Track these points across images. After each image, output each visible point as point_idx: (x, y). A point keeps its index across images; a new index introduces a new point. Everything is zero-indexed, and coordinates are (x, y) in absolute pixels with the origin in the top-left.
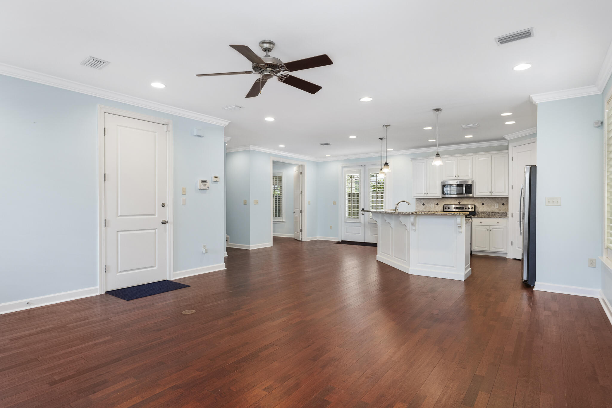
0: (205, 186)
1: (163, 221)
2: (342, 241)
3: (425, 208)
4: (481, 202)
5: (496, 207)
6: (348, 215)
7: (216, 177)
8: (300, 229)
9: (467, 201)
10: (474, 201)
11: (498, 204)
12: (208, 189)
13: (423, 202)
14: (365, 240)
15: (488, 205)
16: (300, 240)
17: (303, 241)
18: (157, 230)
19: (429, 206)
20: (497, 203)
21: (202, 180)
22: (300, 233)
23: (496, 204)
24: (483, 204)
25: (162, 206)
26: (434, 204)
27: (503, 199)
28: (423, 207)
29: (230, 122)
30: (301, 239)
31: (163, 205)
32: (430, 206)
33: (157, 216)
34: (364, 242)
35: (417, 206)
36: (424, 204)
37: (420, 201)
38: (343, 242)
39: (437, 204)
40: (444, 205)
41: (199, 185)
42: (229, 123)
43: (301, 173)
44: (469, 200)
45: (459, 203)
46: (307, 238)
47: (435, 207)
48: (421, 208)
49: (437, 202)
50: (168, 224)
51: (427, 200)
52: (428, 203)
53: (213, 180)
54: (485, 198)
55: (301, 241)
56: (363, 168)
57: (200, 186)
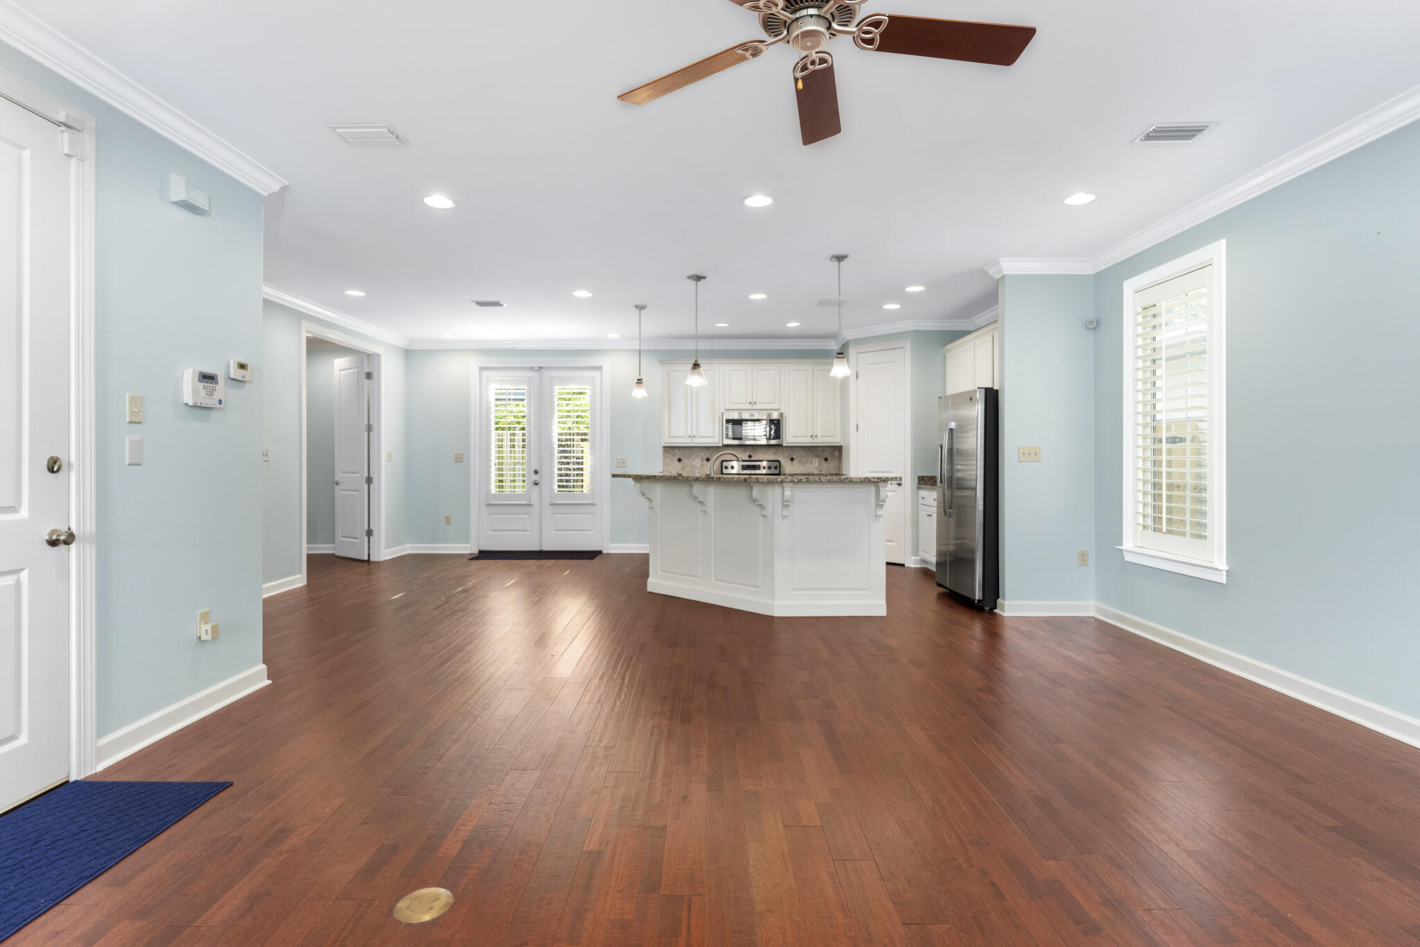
0: (211, 393)
1: (53, 532)
2: (480, 552)
3: (683, 468)
4: (789, 455)
5: (814, 465)
6: (496, 487)
7: (242, 366)
8: (366, 528)
9: (764, 453)
10: (776, 453)
11: (817, 459)
12: (221, 406)
13: (679, 454)
14: (541, 547)
15: (801, 461)
16: (366, 558)
17: (376, 560)
18: (24, 575)
19: (691, 463)
20: (816, 457)
21: (200, 373)
22: (366, 538)
23: (814, 459)
24: (792, 459)
25: (51, 470)
26: (702, 460)
27: (825, 449)
28: (679, 465)
29: (287, 183)
30: (369, 554)
31: (53, 466)
32: (693, 463)
33: (24, 513)
34: (538, 549)
35: (665, 464)
36: (680, 460)
37: (672, 452)
38: (484, 555)
39: (708, 460)
40: (723, 461)
41: (189, 390)
42: (282, 188)
43: (369, 376)
44: (768, 451)
45: (750, 456)
46: (387, 551)
47: (702, 465)
48: (675, 468)
49: (708, 455)
50: (73, 546)
51: (688, 450)
52: (689, 457)
53: (232, 377)
54: (795, 447)
55: (368, 561)
56: (536, 375)
57: (195, 392)
